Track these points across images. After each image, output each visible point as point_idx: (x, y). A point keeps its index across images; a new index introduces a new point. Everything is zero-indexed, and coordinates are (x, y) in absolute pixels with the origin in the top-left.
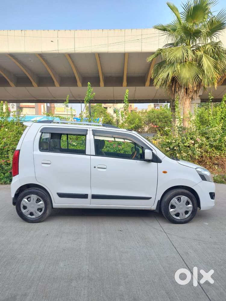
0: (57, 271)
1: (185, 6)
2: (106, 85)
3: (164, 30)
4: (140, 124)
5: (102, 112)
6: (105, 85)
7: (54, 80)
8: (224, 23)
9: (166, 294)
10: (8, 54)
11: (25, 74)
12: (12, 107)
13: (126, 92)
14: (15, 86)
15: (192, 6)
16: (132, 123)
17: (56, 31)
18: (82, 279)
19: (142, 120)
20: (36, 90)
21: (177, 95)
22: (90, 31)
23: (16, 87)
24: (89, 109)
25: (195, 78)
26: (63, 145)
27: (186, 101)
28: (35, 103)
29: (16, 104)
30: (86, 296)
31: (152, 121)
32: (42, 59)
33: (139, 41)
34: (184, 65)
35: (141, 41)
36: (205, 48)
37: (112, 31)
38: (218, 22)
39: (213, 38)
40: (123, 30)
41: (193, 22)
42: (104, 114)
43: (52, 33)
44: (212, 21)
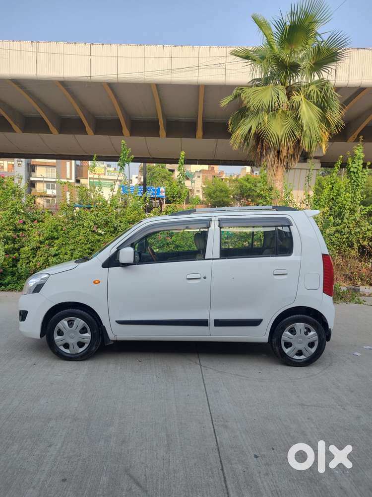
0: (34, 408)
1: (278, 23)
2: (169, 134)
3: (247, 58)
4: (226, 200)
5: (165, 177)
6: (167, 136)
7: (86, 125)
8: (338, 51)
9: (165, 436)
10: (10, 80)
11: (37, 112)
12: (19, 164)
13: (181, 156)
14: (21, 132)
15: (288, 24)
16: (213, 197)
17: (88, 46)
18: (65, 419)
19: (230, 192)
20: (56, 139)
21: (264, 160)
22: (142, 47)
23: (23, 132)
24: (144, 171)
25: (290, 136)
26: (83, 233)
27: (277, 170)
28: (56, 159)
29: (26, 161)
30: (63, 437)
31: (245, 194)
32: (65, 90)
33: (222, 67)
34: (274, 115)
35: (224, 67)
36: (308, 89)
37: (179, 48)
38: (328, 50)
39: (322, 74)
40: (196, 48)
41: (290, 48)
42: (169, 181)
43: (81, 48)
44: (319, 49)
